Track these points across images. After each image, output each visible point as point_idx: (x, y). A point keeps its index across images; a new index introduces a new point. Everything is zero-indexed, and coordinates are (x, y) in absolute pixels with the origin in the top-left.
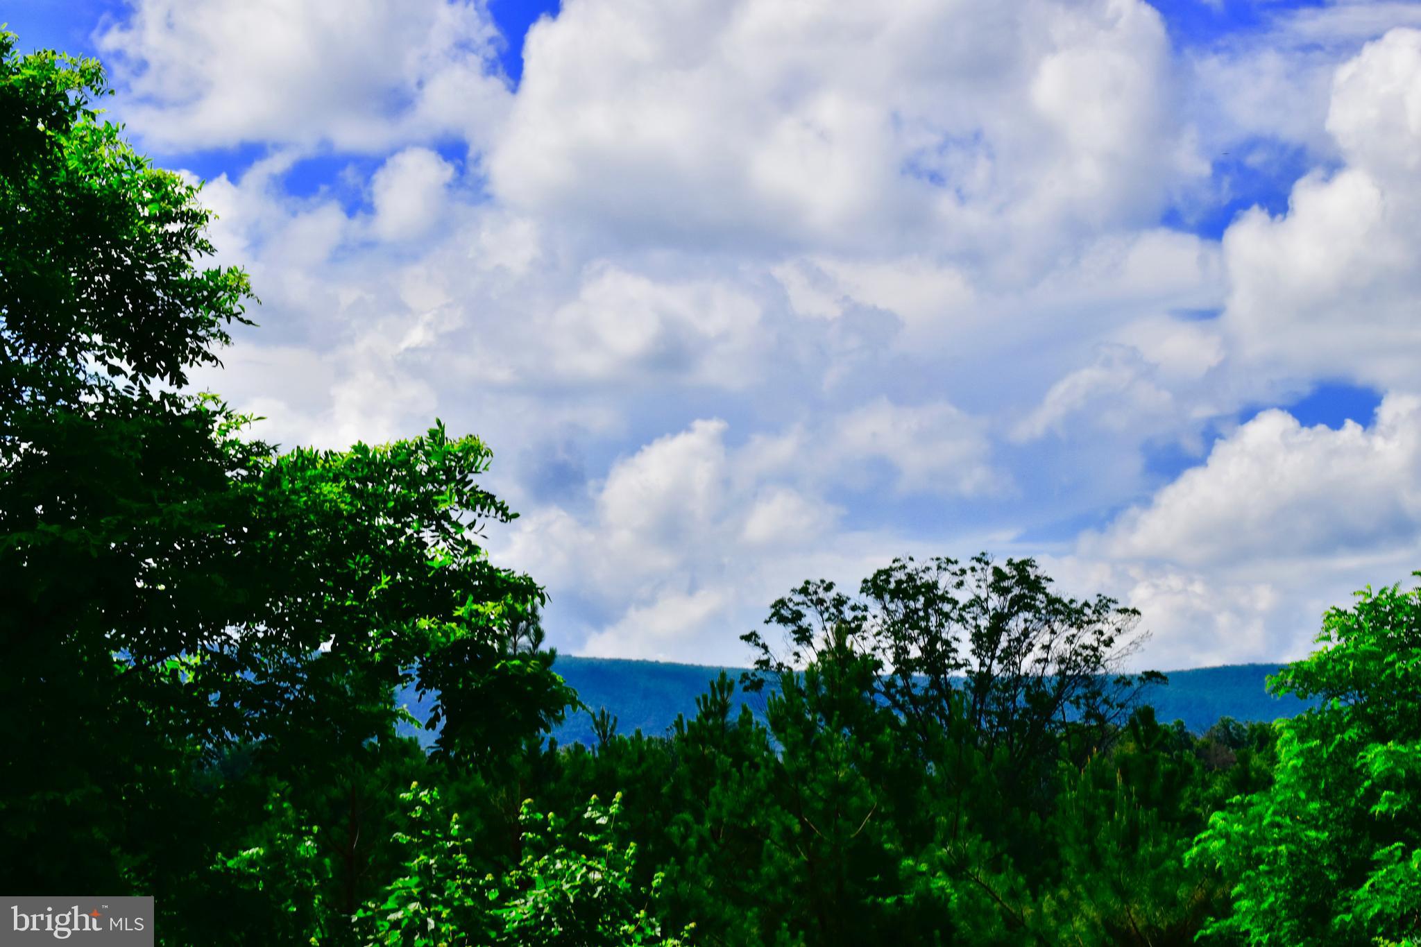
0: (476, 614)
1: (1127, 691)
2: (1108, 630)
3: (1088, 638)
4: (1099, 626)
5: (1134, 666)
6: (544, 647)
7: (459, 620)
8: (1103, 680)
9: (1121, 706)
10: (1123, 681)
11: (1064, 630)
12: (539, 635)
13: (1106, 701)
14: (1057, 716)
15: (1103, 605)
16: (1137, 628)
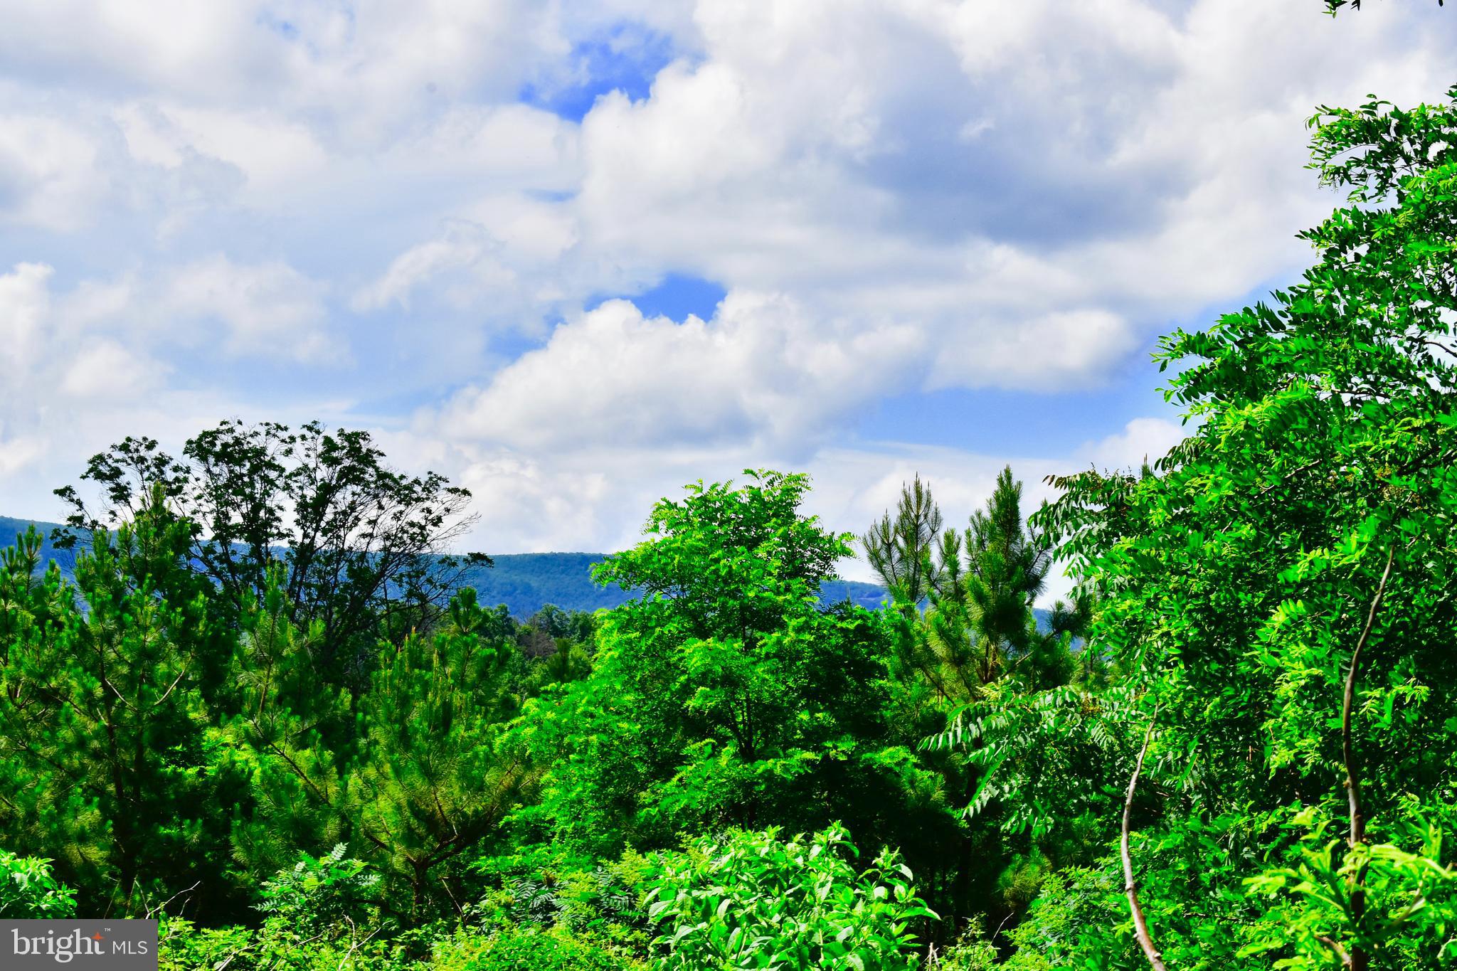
1: (452, 572)
2: (437, 509)
3: (415, 515)
4: (427, 504)
5: (459, 547)
8: (428, 558)
9: (444, 587)
10: (448, 562)
11: (392, 506)
13: (429, 581)
14: (379, 593)
15: (433, 483)
16: (466, 508)
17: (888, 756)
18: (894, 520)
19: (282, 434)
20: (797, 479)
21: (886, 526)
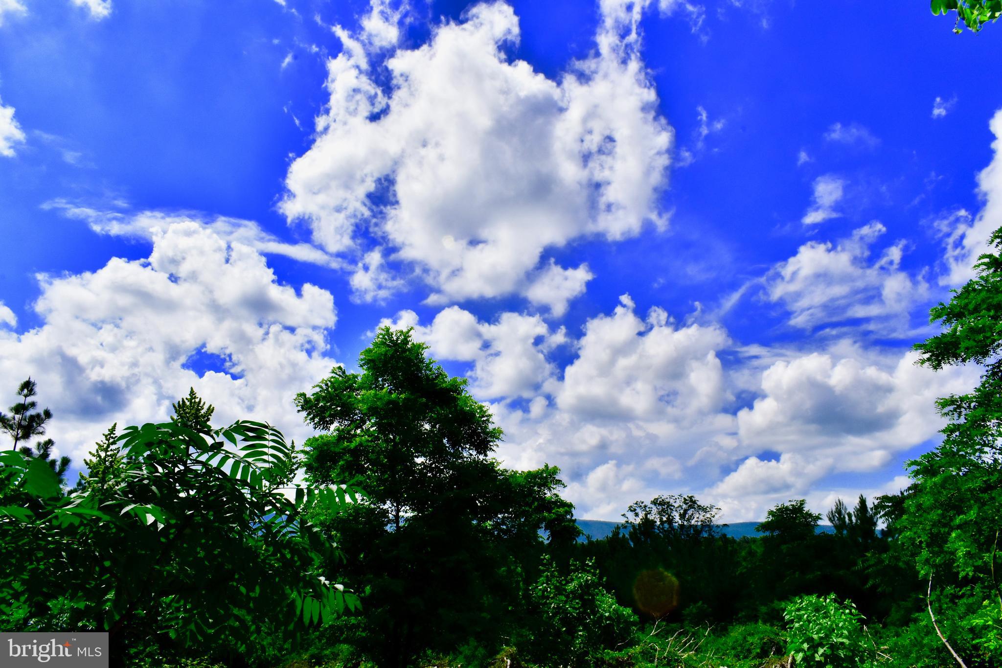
0: (558, 511)
1: (719, 530)
2: (713, 513)
3: (708, 515)
4: (711, 512)
5: (721, 522)
6: (573, 518)
7: (553, 513)
8: (713, 526)
9: (717, 533)
10: (718, 526)
11: (702, 513)
12: (572, 515)
13: (714, 532)
14: (702, 535)
15: (712, 507)
16: (721, 513)
17: (841, 572)
18: (834, 510)
19: (674, 498)
20: (803, 501)
21: (832, 512)
